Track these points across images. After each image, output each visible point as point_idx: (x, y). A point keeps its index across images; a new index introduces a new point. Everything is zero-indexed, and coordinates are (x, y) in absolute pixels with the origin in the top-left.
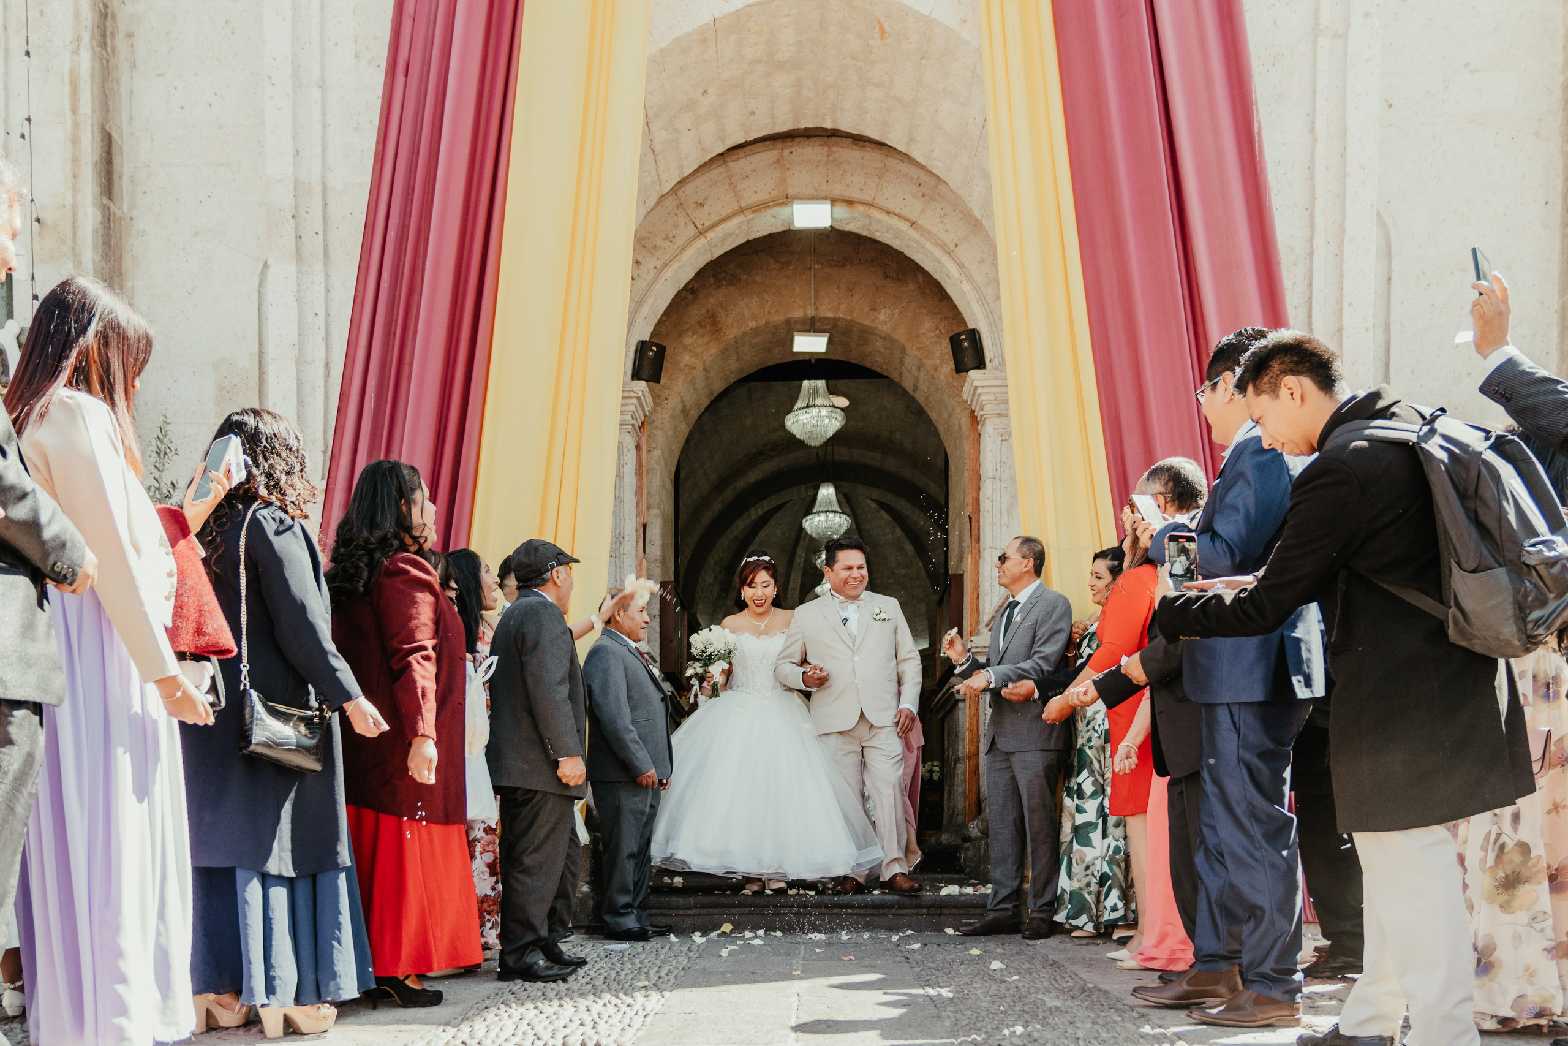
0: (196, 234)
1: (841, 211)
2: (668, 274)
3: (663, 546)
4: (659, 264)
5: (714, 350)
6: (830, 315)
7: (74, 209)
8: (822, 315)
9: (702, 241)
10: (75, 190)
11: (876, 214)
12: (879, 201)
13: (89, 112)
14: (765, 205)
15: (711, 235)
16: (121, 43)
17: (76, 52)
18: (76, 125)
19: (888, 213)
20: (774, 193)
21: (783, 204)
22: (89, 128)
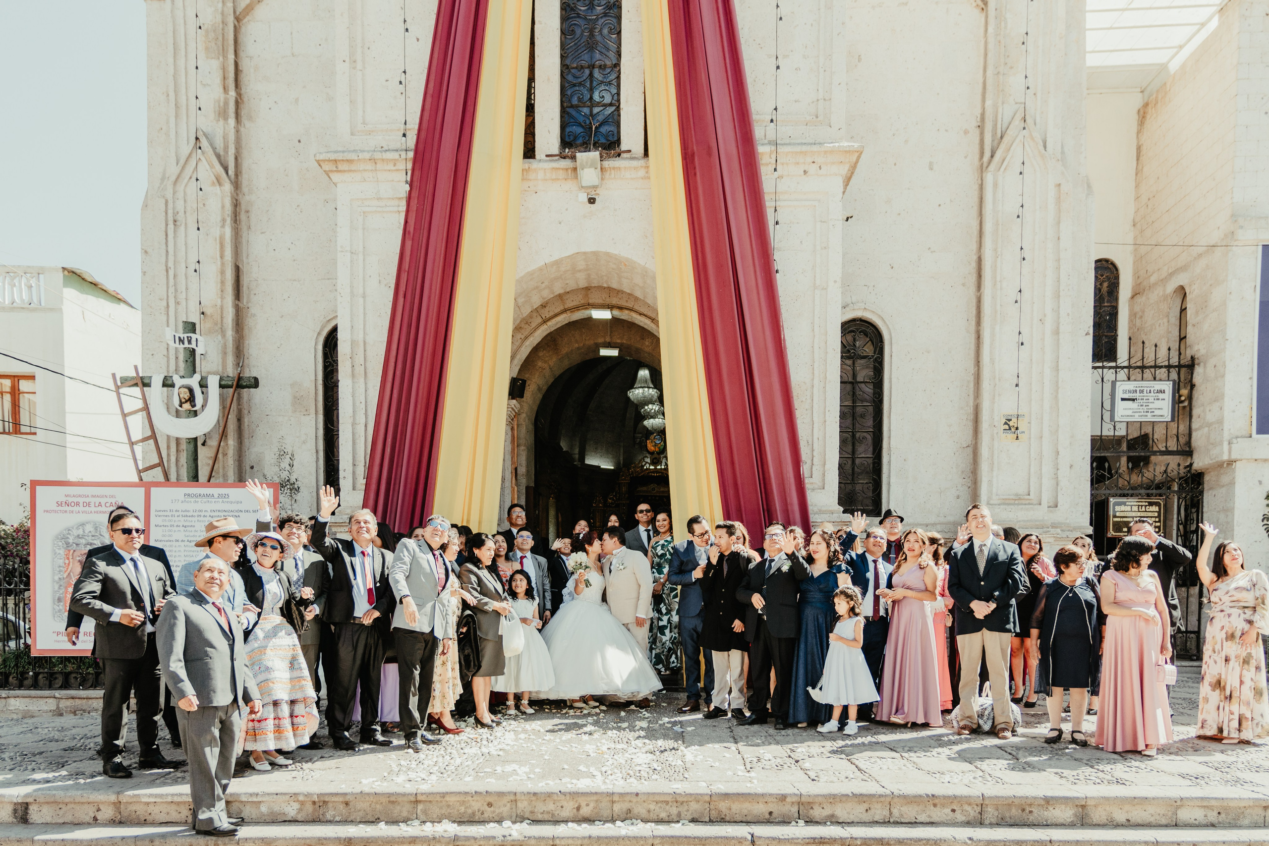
0: (282, 316)
1: (616, 313)
2: (527, 343)
3: (528, 466)
4: (523, 337)
5: (554, 359)
6: (619, 341)
7: (222, 308)
8: (614, 341)
9: (545, 327)
10: (222, 298)
11: (634, 315)
12: (636, 307)
13: (230, 259)
14: (577, 308)
15: (549, 323)
16: (243, 216)
17: (223, 226)
18: (223, 264)
19: (640, 314)
20: (582, 302)
21: (586, 309)
22: (230, 267)
